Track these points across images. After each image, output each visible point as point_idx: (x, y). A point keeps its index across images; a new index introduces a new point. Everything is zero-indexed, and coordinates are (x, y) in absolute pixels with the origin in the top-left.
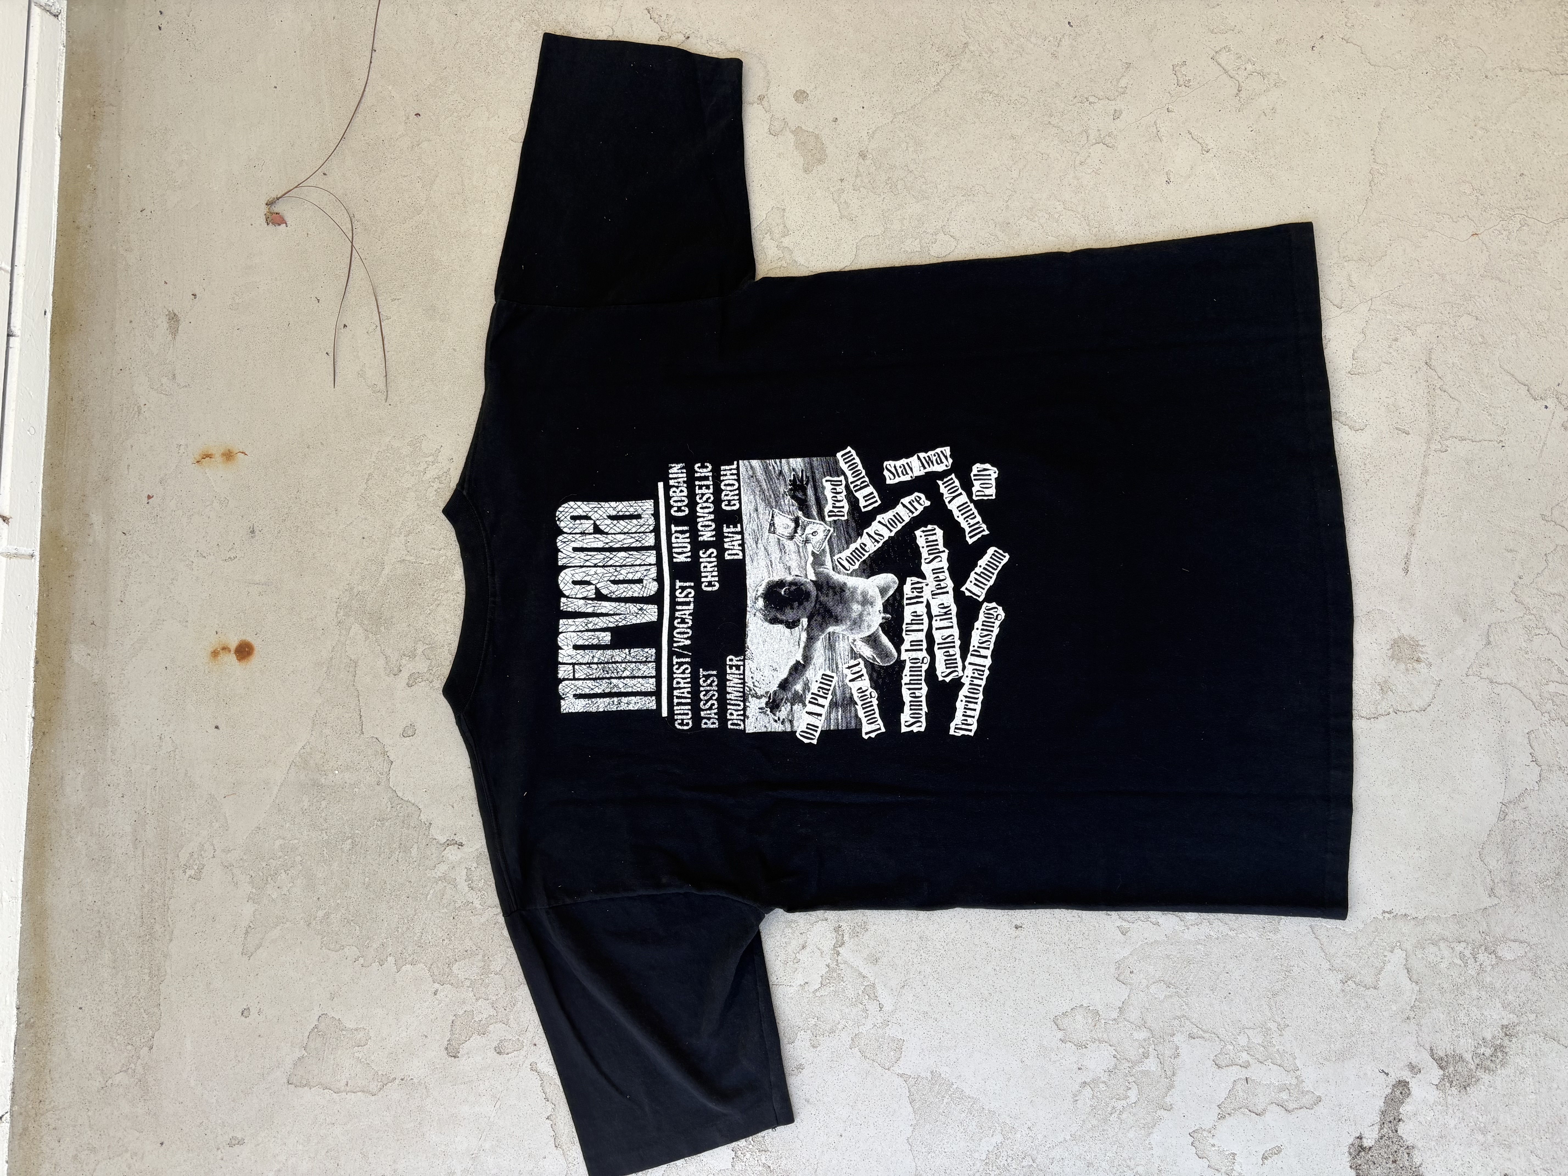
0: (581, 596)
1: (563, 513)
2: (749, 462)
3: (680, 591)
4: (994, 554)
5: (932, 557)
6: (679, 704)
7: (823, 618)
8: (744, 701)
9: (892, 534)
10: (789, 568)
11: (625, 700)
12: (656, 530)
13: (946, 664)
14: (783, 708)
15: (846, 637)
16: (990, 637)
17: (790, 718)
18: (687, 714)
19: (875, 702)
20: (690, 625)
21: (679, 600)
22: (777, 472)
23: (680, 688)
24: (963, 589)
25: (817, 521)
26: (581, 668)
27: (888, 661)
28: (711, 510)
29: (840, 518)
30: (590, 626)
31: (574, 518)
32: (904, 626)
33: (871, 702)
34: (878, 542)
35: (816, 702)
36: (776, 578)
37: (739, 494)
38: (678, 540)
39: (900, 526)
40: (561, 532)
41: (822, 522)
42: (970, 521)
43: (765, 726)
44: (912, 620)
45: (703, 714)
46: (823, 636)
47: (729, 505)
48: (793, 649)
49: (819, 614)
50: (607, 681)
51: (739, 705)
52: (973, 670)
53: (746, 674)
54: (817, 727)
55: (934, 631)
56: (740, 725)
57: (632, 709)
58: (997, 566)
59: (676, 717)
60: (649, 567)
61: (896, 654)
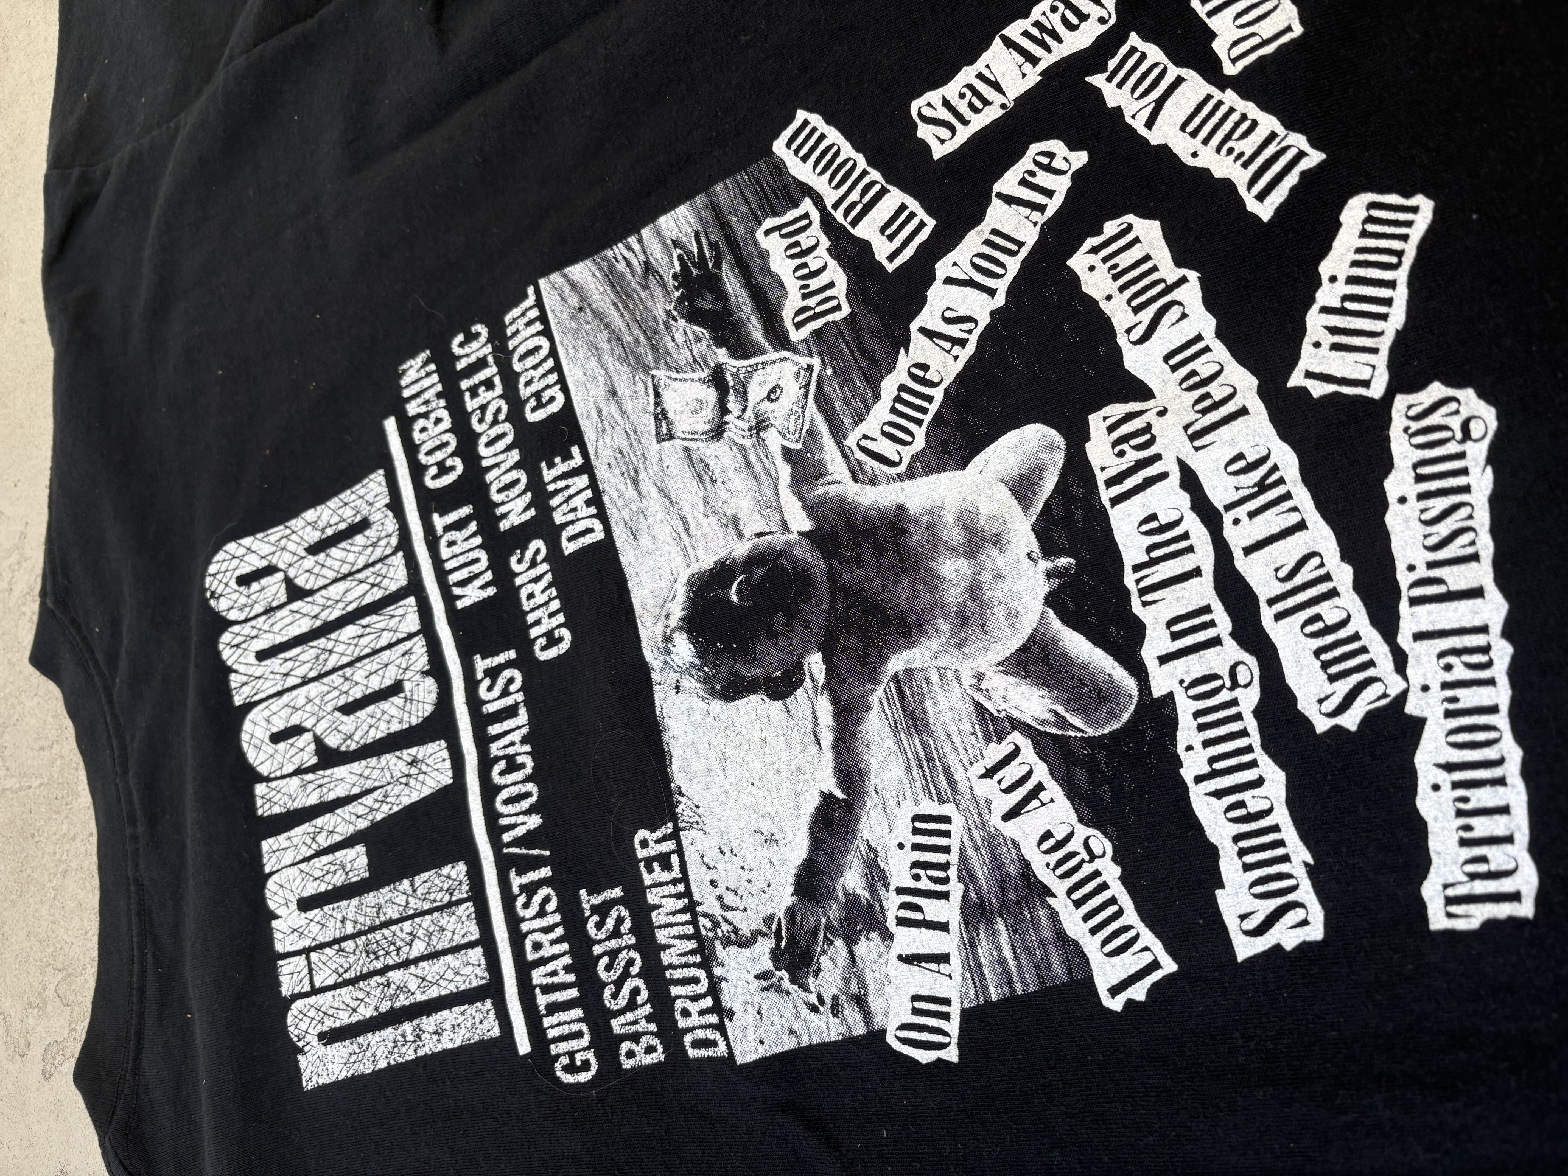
0: (289, 768)
1: (219, 577)
2: (565, 276)
3: (487, 682)
4: (1370, 220)
5: (1147, 315)
6: (553, 1009)
7: (864, 635)
8: (706, 964)
9: (1000, 300)
10: (735, 521)
11: (428, 1023)
12: (405, 544)
13: (1325, 665)
14: (824, 959)
15: (950, 675)
16: (1464, 512)
17: (854, 988)
18: (579, 1035)
19: (1111, 872)
20: (528, 770)
21: (490, 708)
22: (639, 270)
23: (544, 961)
24: (1296, 380)
25: (773, 355)
26: (324, 958)
27: (1113, 715)
28: (509, 439)
29: (830, 318)
30: (323, 841)
31: (245, 580)
32: (1129, 579)
33: (1097, 874)
34: (962, 343)
35: (919, 916)
36: (707, 562)
37: (558, 368)
38: (456, 549)
39: (1013, 265)
40: (224, 624)
41: (785, 354)
42: (1239, 146)
43: (792, 1032)
44: (1150, 549)
45: (616, 1025)
46: (880, 692)
47: (540, 405)
48: (803, 760)
49: (849, 626)
50: (378, 979)
51: (696, 981)
52: (1442, 655)
53: (692, 876)
54: (947, 1002)
55: (1241, 563)
56: (714, 1044)
57: (450, 1046)
58: (1400, 254)
59: (554, 1049)
60: (408, 645)
61: (1130, 684)
